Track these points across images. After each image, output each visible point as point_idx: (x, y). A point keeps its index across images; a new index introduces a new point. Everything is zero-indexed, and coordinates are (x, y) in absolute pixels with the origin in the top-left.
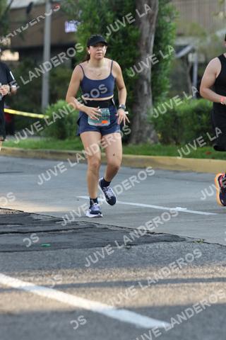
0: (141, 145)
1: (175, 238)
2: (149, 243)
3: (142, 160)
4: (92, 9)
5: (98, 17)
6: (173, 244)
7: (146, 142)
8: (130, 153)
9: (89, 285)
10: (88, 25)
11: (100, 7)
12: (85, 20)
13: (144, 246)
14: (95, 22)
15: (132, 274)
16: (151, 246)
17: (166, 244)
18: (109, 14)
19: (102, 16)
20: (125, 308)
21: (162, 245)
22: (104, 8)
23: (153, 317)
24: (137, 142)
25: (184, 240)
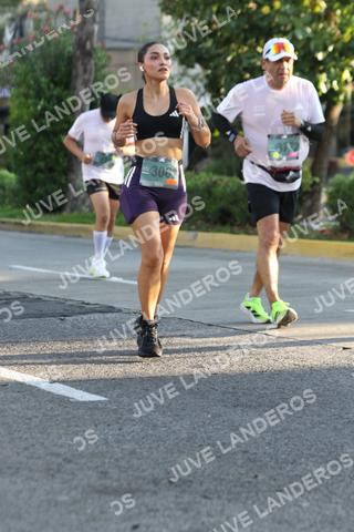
0: (76, 213)
1: (111, 309)
2: (84, 314)
3: (77, 229)
4: (26, 74)
5: (32, 82)
6: (109, 315)
7: (80, 211)
8: (64, 221)
9: (22, 357)
10: (22, 90)
11: (34, 71)
12: (18, 85)
13: (79, 317)
14: (29, 87)
15: (66, 346)
16: (85, 317)
17: (101, 315)
18: (43, 79)
19: (37, 81)
20: (58, 381)
21: (97, 316)
22: (38, 73)
23: (87, 390)
24: (72, 210)
25: (119, 311)
